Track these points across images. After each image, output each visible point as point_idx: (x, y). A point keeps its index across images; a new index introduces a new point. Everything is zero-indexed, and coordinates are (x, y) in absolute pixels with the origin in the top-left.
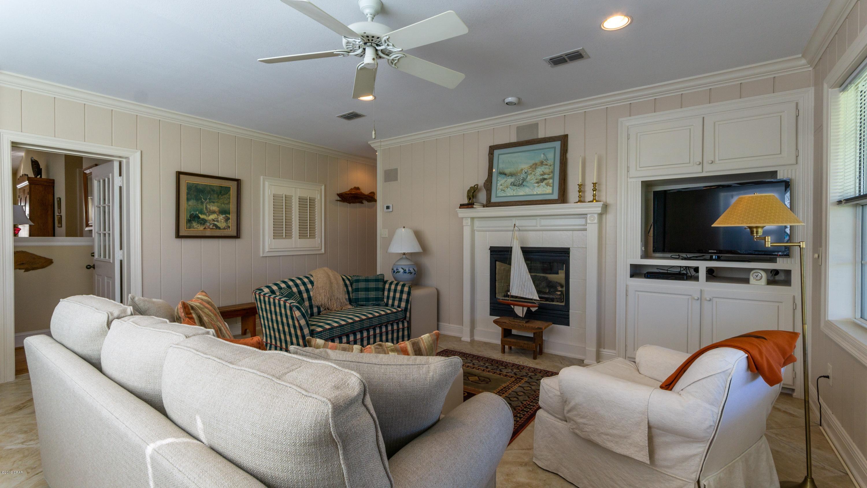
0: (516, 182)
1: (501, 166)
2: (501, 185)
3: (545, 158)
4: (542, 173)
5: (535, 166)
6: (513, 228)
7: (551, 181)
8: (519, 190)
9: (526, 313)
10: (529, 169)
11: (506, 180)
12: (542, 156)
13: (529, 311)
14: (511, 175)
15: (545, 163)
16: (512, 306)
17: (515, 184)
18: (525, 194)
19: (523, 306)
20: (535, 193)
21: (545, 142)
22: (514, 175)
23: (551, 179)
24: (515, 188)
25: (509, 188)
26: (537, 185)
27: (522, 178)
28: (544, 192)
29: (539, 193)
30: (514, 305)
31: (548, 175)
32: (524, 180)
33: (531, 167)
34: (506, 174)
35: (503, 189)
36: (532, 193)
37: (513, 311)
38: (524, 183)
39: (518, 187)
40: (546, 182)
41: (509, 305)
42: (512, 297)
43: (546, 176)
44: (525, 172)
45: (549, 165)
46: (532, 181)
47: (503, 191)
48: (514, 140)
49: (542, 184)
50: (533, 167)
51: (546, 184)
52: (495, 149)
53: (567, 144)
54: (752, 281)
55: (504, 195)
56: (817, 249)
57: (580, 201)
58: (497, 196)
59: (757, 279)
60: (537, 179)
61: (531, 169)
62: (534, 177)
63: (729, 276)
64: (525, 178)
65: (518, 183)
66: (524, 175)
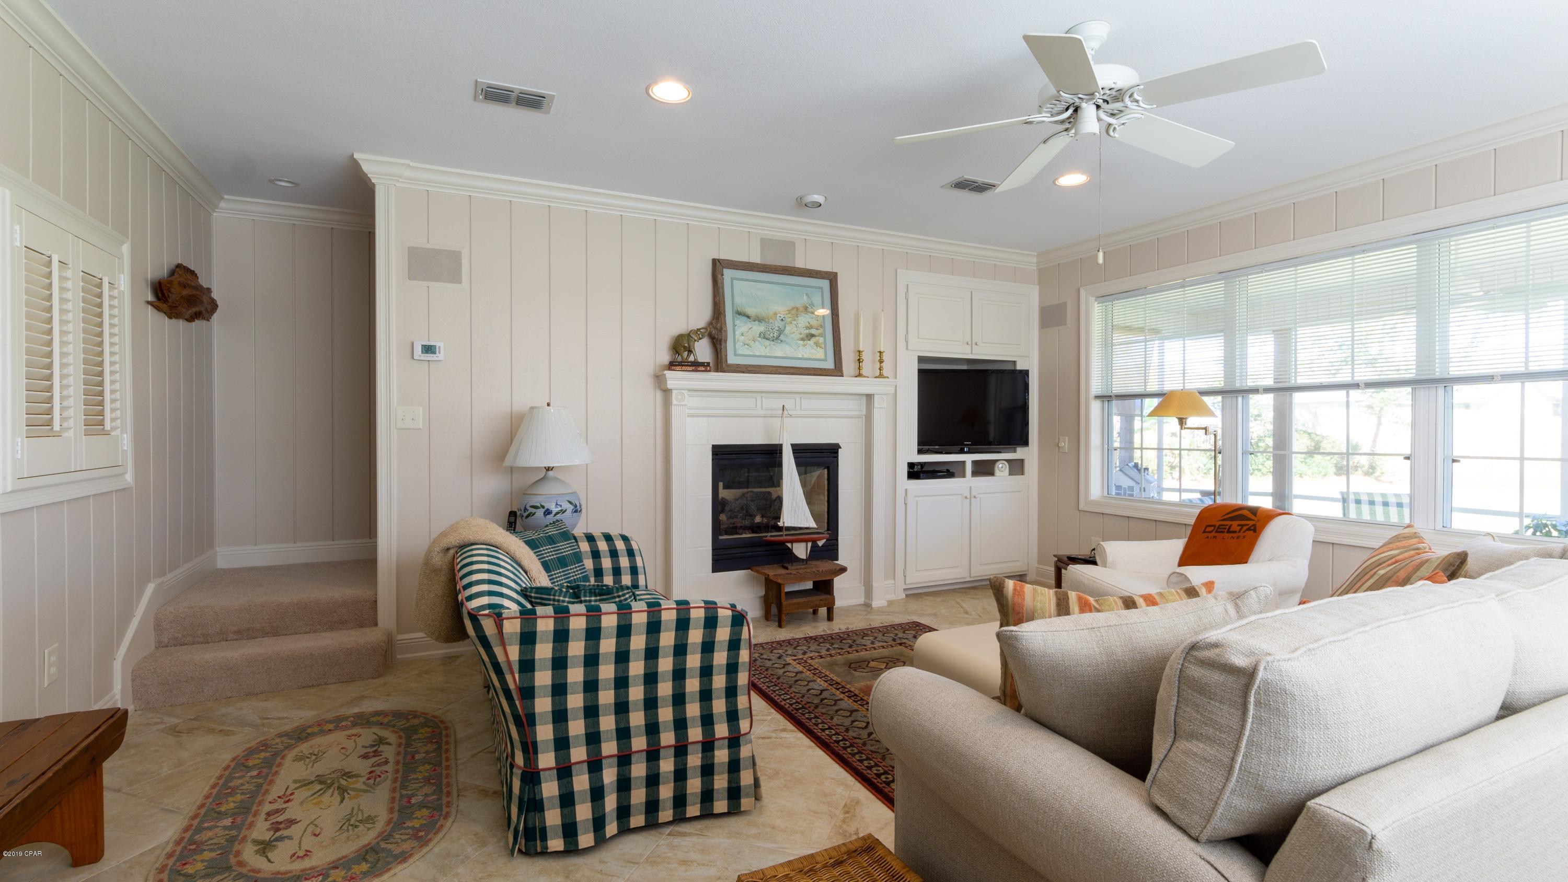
0: (769, 333)
1: (738, 300)
2: (742, 334)
3: (810, 302)
4: (807, 324)
5: (795, 312)
6: (781, 412)
7: (821, 340)
8: (774, 347)
9: (810, 552)
10: (787, 314)
11: (750, 326)
12: (805, 297)
13: (815, 547)
14: (759, 319)
15: (810, 310)
16: (789, 545)
17: (767, 336)
18: (784, 355)
19: (806, 541)
20: (800, 356)
21: (809, 277)
22: (763, 320)
23: (822, 337)
24: (767, 342)
25: (757, 343)
26: (801, 342)
27: (777, 328)
28: (814, 357)
29: (806, 356)
30: (792, 542)
31: (817, 329)
32: (781, 332)
33: (789, 311)
34: (748, 317)
35: (747, 342)
36: (795, 355)
37: (790, 551)
38: (782, 337)
39: (772, 343)
40: (814, 340)
41: (783, 543)
42: (788, 529)
43: (813, 331)
44: (781, 318)
45: (816, 313)
46: (793, 335)
47: (746, 346)
48: (756, 259)
49: (809, 342)
50: (793, 312)
51: (815, 343)
52: (723, 267)
53: (837, 286)
54: (997, 472)
55: (749, 353)
56: (1059, 438)
57: (862, 375)
58: (737, 353)
59: (1002, 470)
60: (801, 334)
61: (789, 315)
62: (795, 329)
63: (985, 469)
64: (782, 329)
65: (771, 335)
66: (781, 324)
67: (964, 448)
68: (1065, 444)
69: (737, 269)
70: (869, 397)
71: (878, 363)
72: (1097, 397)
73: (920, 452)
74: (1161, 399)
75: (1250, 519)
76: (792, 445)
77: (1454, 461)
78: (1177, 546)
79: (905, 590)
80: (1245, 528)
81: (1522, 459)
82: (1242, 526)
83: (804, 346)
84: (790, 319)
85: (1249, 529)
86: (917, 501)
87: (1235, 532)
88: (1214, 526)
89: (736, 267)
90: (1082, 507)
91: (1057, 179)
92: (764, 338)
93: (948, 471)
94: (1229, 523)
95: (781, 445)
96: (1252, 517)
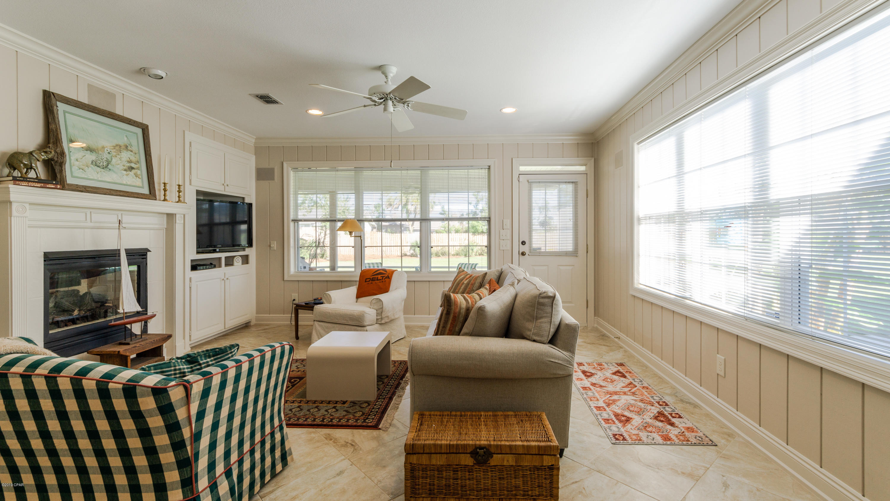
0: (99, 162)
1: (70, 130)
2: (77, 160)
3: (129, 143)
4: (128, 159)
5: (119, 148)
7: (139, 172)
11: (83, 154)
12: (125, 138)
14: (91, 150)
15: (129, 148)
16: (129, 326)
17: (98, 164)
18: (112, 181)
19: (141, 321)
20: (125, 183)
21: (128, 124)
22: (94, 150)
23: (139, 170)
25: (90, 168)
26: (125, 172)
27: (105, 159)
28: (134, 184)
29: (129, 183)
30: (131, 323)
31: (135, 163)
32: (109, 162)
33: (114, 147)
34: (80, 146)
35: (82, 167)
36: (120, 181)
38: (110, 166)
39: (103, 170)
40: (133, 171)
41: (124, 325)
43: (133, 165)
44: (108, 152)
45: (134, 152)
46: (118, 166)
47: (81, 170)
48: (84, 99)
49: (130, 173)
50: (117, 148)
51: (135, 174)
52: (57, 100)
53: (149, 135)
54: (235, 263)
55: (83, 176)
56: (270, 243)
57: (167, 200)
58: (74, 175)
59: (238, 262)
60: (124, 166)
61: (114, 150)
62: (119, 162)
63: (229, 262)
64: (110, 159)
65: (102, 164)
66: (108, 157)
67: (216, 250)
68: (274, 245)
69: (69, 105)
70: (170, 217)
71: (177, 193)
72: (292, 220)
73: (198, 253)
74: (342, 223)
75: (385, 274)
76: (125, 249)
77: (432, 247)
78: (353, 290)
79: (190, 344)
80: (384, 278)
81: (449, 246)
82: (383, 277)
83: (127, 175)
84: (115, 153)
85: (386, 278)
86: (197, 285)
87: (380, 280)
88: (370, 278)
89: (69, 103)
90: (286, 279)
91: (308, 110)
92: (96, 165)
93: (211, 264)
94: (377, 276)
95: (119, 250)
96: (385, 273)
